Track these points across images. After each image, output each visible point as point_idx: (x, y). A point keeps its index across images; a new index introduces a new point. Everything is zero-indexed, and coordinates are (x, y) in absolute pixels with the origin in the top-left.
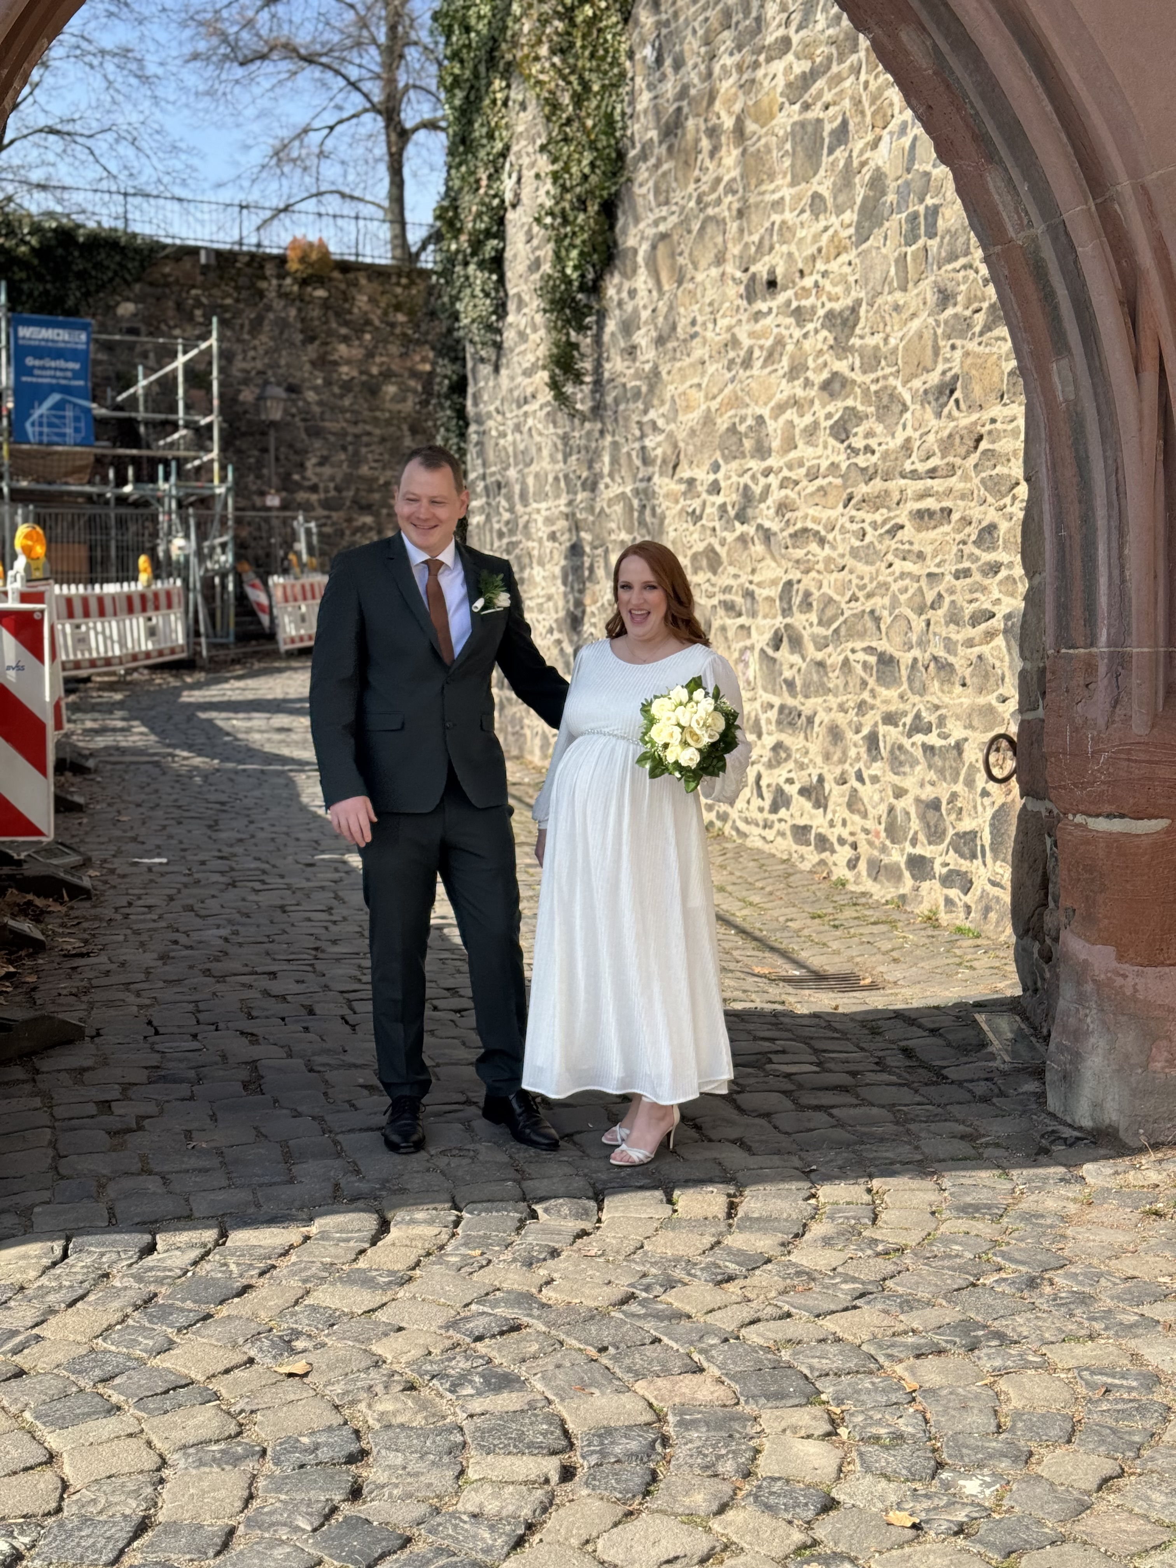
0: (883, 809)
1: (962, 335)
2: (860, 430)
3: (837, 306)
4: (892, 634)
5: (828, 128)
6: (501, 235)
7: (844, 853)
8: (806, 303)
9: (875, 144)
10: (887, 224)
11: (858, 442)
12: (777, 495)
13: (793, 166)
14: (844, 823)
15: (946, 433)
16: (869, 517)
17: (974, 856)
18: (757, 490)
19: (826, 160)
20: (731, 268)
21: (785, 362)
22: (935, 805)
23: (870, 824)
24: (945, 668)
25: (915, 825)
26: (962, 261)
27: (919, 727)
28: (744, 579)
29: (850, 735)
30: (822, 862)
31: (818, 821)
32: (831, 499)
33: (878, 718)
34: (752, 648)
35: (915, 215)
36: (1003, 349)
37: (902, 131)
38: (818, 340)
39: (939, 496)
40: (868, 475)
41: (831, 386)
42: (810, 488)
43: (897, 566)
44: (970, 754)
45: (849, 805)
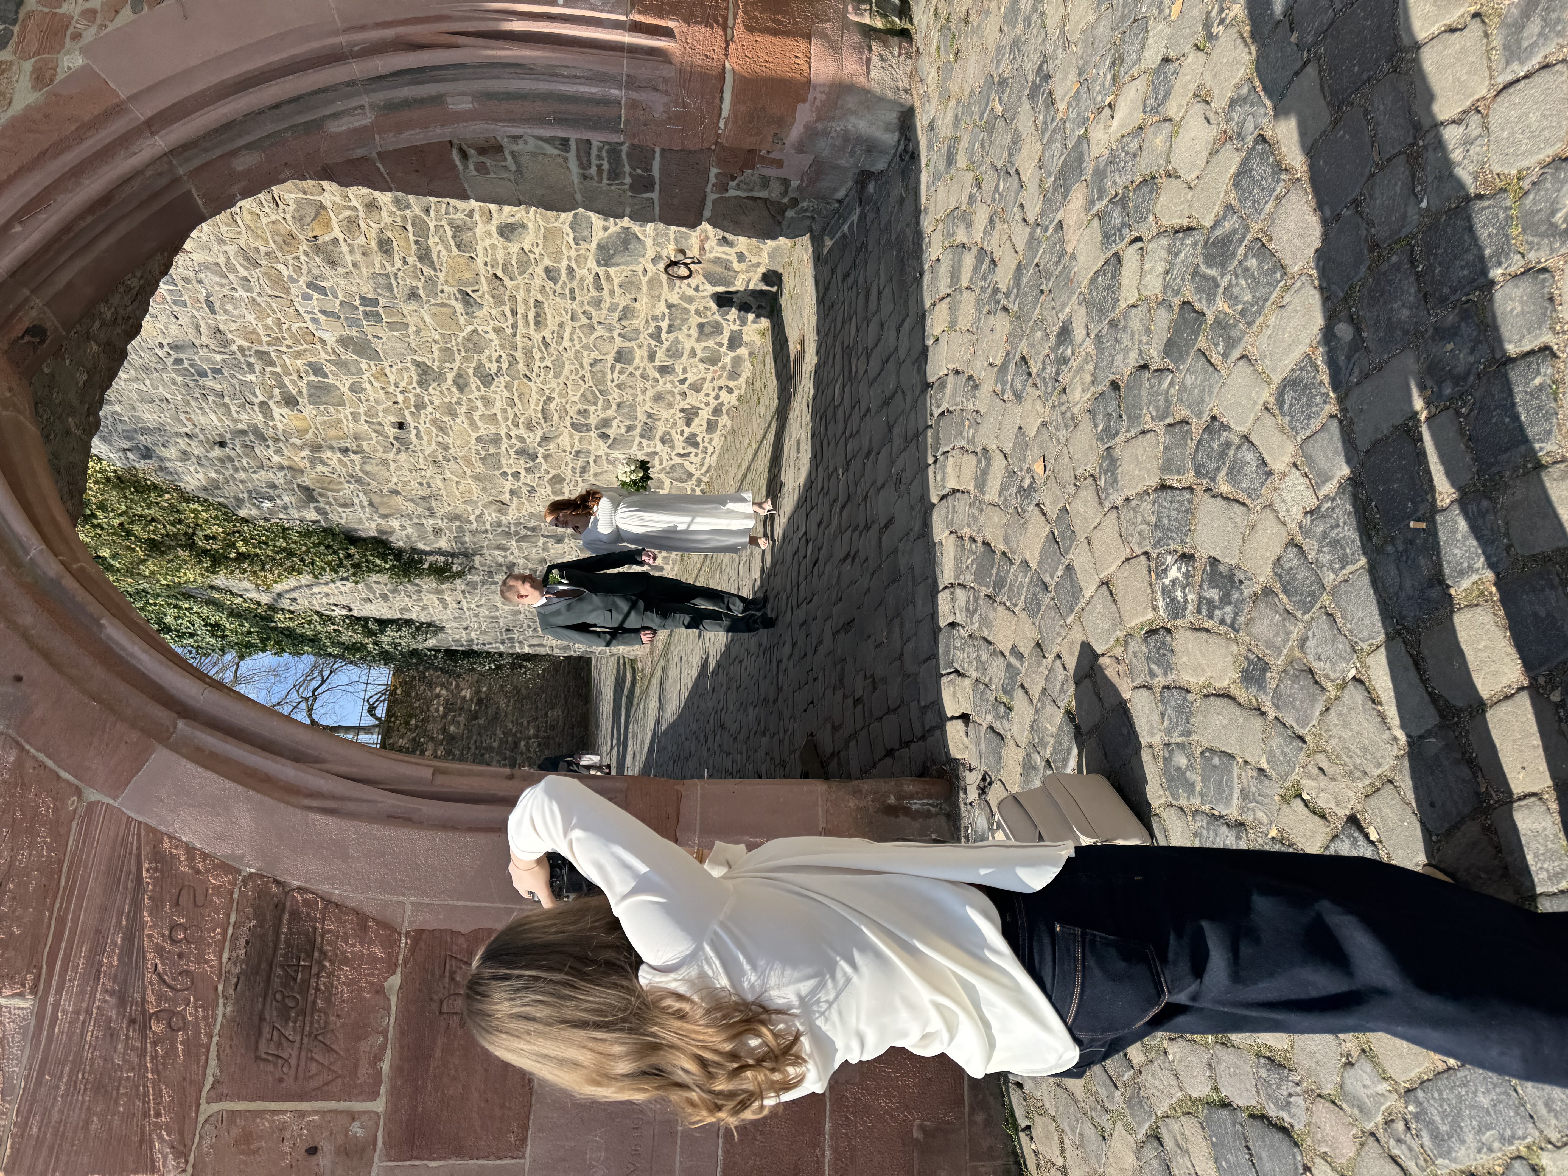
0: (702, 366)
1: (435, 284)
2: (487, 365)
3: (415, 378)
4: (604, 351)
5: (313, 378)
6: (366, 619)
7: (724, 395)
8: (413, 399)
9: (323, 342)
10: (370, 337)
11: (494, 367)
12: (522, 431)
13: (333, 405)
14: (707, 395)
15: (491, 301)
16: (538, 363)
18: (518, 444)
19: (331, 380)
20: (391, 456)
21: (446, 419)
22: (701, 326)
23: (709, 377)
24: (625, 314)
25: (711, 343)
26: (393, 281)
27: (657, 335)
28: (568, 458)
29: (659, 388)
30: (728, 412)
31: (705, 414)
32: (526, 391)
33: (651, 365)
34: (607, 455)
35: (365, 313)
36: (444, 253)
37: (315, 320)
38: (434, 395)
39: (528, 309)
40: (513, 361)
41: (461, 384)
42: (519, 405)
43: (566, 343)
44: (674, 298)
45: (698, 391)
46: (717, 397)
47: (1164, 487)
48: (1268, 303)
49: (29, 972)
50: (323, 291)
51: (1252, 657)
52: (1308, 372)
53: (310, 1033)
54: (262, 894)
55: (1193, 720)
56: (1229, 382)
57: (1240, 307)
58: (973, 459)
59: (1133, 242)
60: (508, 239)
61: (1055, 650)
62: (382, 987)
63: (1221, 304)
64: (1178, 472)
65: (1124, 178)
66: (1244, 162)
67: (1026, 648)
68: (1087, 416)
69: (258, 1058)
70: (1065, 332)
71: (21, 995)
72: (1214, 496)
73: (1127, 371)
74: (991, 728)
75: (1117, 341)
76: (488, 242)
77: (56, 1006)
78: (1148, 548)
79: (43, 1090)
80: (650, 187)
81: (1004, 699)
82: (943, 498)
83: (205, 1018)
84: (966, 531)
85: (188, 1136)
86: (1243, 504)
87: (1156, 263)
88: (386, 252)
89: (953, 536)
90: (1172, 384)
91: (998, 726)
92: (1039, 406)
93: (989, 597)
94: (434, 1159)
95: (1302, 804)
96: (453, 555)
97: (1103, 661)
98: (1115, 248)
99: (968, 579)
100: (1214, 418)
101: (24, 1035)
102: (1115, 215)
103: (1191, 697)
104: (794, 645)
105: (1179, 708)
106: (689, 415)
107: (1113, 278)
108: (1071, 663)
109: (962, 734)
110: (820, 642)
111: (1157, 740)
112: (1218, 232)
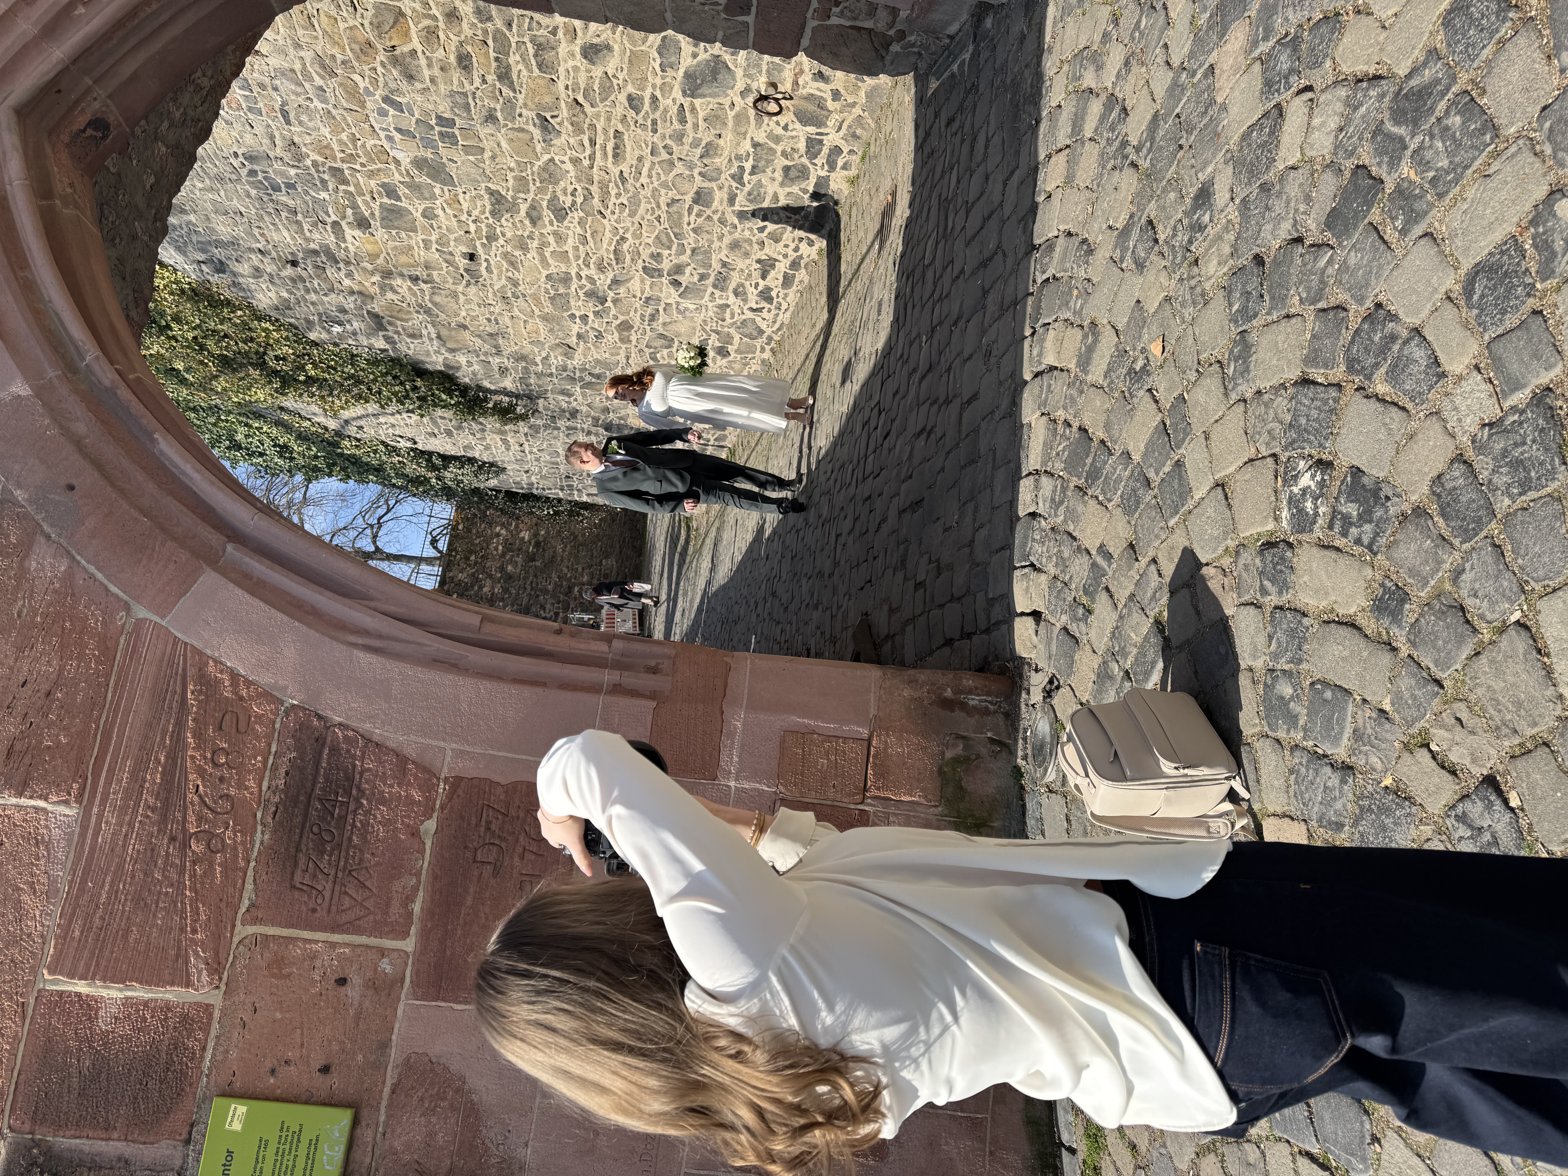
1: (514, 107)
2: (562, 198)
3: (489, 207)
4: (682, 190)
5: (385, 200)
6: (430, 454)
7: (804, 248)
8: (485, 229)
9: (397, 162)
10: (445, 160)
11: (569, 200)
12: (593, 272)
13: (405, 230)
14: (786, 246)
15: (570, 127)
16: (613, 199)
17: (821, 142)
18: (589, 286)
19: (404, 204)
20: (460, 288)
21: (517, 253)
22: (786, 169)
24: (709, 150)
25: (795, 189)
26: (470, 100)
27: (739, 177)
28: (638, 304)
29: (737, 235)
30: (806, 267)
31: (782, 266)
32: (600, 229)
33: (730, 209)
34: (678, 303)
35: (441, 134)
36: (525, 72)
37: (390, 138)
38: (507, 227)
39: (607, 140)
40: (588, 196)
41: (534, 218)
42: (591, 244)
43: (644, 180)
44: (761, 137)
45: (777, 241)
46: (796, 249)
47: (1306, 382)
48: (1469, 172)
49: (74, 781)
50: (399, 107)
51: (1389, 584)
52: (1510, 257)
53: (345, 868)
54: (303, 727)
55: (1305, 647)
56: (1405, 263)
57: (1431, 174)
58: (1078, 334)
59: (1300, 92)
60: (592, 62)
61: (1151, 554)
62: (418, 831)
63: (1406, 170)
64: (1326, 366)
65: (1299, 15)
67: (1117, 549)
68: (1222, 293)
69: (293, 887)
70: (1204, 196)
71: (66, 803)
72: (1367, 397)
73: (1276, 244)
74: (1065, 629)
75: (1268, 208)
76: (570, 63)
77: (100, 816)
78: (1277, 450)
79: (86, 897)
80: (746, 9)
81: (1084, 600)
82: (1037, 375)
83: (243, 843)
84: (1061, 414)
85: (223, 956)
86: (1403, 409)
87: (1328, 119)
88: (465, 67)
89: (1045, 418)
90: (1330, 262)
91: (1073, 628)
92: (1163, 278)
93: (1080, 489)
94: (460, 1003)
95: (1428, 756)
96: (518, 396)
97: (1207, 571)
98: (1277, 98)
99: (1058, 467)
101: (69, 841)
102: (1283, 58)
103: (1306, 621)
104: (856, 519)
105: (1292, 633)
106: (766, 266)
107: (1272, 133)
108: (1169, 569)
109: (1032, 632)
110: (884, 520)
111: (1259, 664)
112: (1414, 82)
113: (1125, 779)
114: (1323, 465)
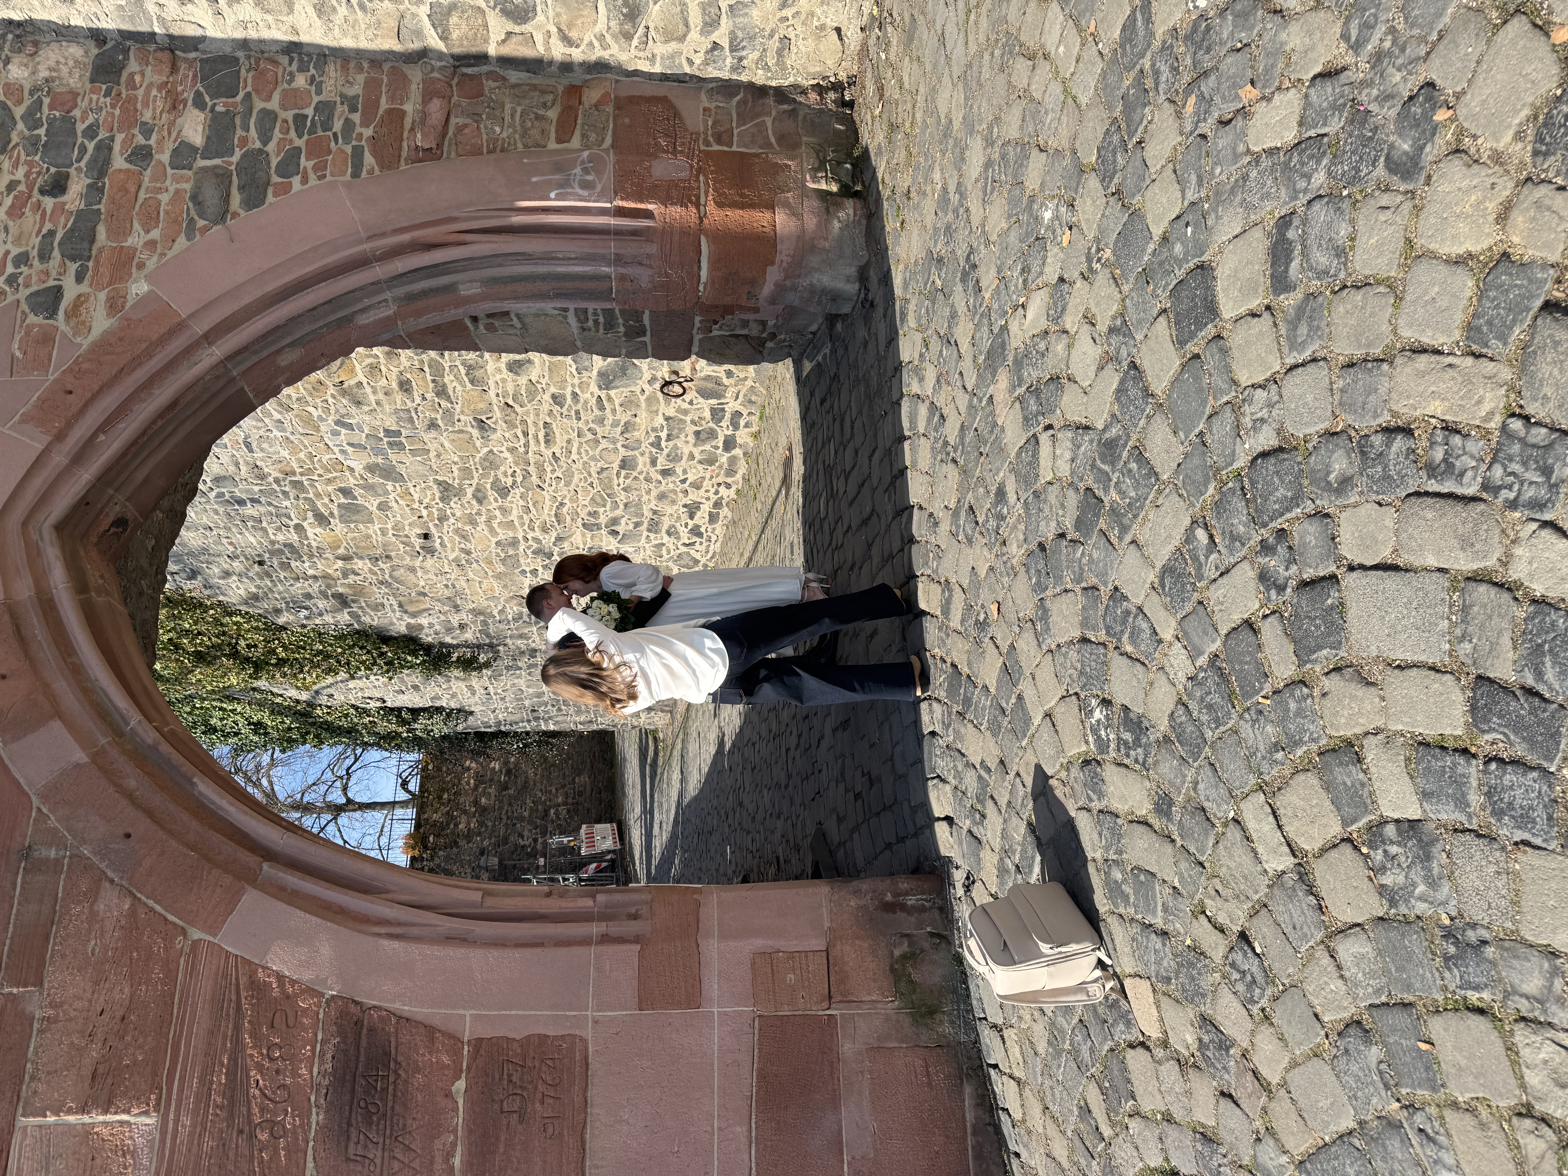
0: (700, 467)
1: (452, 415)
2: (503, 480)
3: (438, 495)
4: (609, 460)
5: (343, 500)
6: (399, 709)
7: (722, 490)
8: (436, 513)
9: (352, 470)
10: (394, 463)
11: (510, 481)
12: (538, 533)
13: (363, 523)
14: (707, 491)
15: (504, 425)
16: (549, 475)
17: (723, 410)
18: (535, 546)
19: (360, 501)
20: (417, 563)
21: (467, 528)
22: (697, 434)
23: (708, 476)
24: (628, 427)
25: (707, 447)
26: (413, 414)
27: (657, 444)
29: (662, 488)
30: (727, 505)
31: (706, 507)
32: (540, 499)
33: (653, 469)
35: (389, 443)
36: (459, 388)
37: (343, 452)
38: (456, 507)
39: (537, 430)
40: (527, 475)
41: (480, 498)
42: (534, 511)
43: (574, 456)
44: (671, 412)
45: (698, 488)
46: (717, 493)
47: (1084, 640)
48: (1148, 502)
49: (152, 1093)
50: (350, 427)
51: (1160, 792)
52: (1180, 562)
53: (391, 1135)
54: (343, 1013)
55: (1123, 841)
56: (1125, 561)
57: (1127, 501)
58: (938, 588)
59: (1046, 428)
60: (517, 374)
61: (1015, 768)
62: (450, 1091)
63: (1114, 495)
64: (1094, 629)
65: (1037, 374)
66: (1122, 382)
67: (993, 764)
68: (1023, 569)
69: (348, 1159)
70: (1001, 493)
71: (146, 1114)
72: (1121, 654)
73: (1050, 537)
74: (970, 831)
75: (1040, 510)
76: (498, 377)
77: (176, 1121)
78: (1078, 690)
80: (643, 333)
81: (979, 807)
83: (302, 1126)
84: (939, 652)
86: (1143, 664)
87: (1065, 451)
88: (406, 391)
90: (1083, 554)
91: (976, 831)
92: (986, 553)
93: (960, 714)
95: (1206, 920)
96: (479, 646)
97: (1053, 782)
98: (1033, 431)
99: (942, 695)
100: (1116, 589)
101: (151, 1147)
102: (1032, 402)
103: (1120, 821)
104: (800, 736)
105: (1112, 830)
106: (692, 509)
107: (1033, 456)
108: (1029, 781)
109: (948, 834)
110: (822, 737)
111: (1098, 855)
112: (1107, 435)
113: (1015, 963)
114: (1106, 703)
